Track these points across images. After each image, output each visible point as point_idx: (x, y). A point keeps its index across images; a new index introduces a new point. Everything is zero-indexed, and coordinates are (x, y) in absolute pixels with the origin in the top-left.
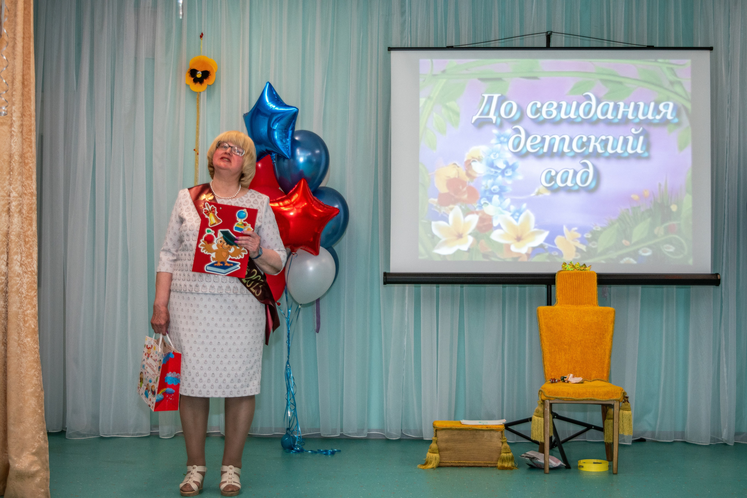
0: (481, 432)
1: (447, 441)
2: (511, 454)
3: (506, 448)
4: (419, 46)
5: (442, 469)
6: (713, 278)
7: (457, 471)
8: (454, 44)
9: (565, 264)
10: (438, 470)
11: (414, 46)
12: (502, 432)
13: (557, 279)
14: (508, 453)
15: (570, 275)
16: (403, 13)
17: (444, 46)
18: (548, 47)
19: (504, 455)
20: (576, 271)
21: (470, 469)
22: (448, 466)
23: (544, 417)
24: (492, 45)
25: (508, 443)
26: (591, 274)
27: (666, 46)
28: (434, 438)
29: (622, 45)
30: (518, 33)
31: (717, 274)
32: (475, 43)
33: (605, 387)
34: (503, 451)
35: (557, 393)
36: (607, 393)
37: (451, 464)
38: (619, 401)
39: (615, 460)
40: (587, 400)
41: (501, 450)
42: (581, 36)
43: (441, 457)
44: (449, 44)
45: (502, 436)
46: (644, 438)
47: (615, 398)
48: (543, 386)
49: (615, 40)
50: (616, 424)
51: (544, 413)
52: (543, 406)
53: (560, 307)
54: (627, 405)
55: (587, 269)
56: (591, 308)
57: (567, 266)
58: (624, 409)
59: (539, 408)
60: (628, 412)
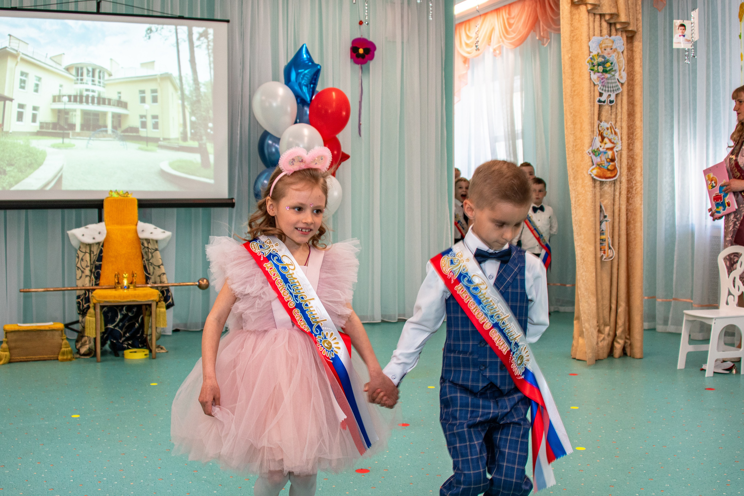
0: (45, 332)
1: (16, 341)
2: (70, 349)
3: (66, 344)
5: (12, 365)
6: (230, 202)
7: (25, 365)
8: (18, 6)
9: (111, 191)
10: (8, 365)
12: (62, 331)
13: (105, 204)
14: (68, 347)
15: (116, 201)
17: (10, 7)
18: (98, 13)
19: (64, 349)
20: (120, 197)
21: (36, 363)
22: (17, 362)
23: (96, 317)
24: (50, 8)
25: (67, 339)
26: (132, 200)
27: (193, 16)
28: (4, 339)
29: (159, 14)
31: (232, 199)
32: (37, 6)
33: (144, 290)
34: (63, 346)
35: (106, 297)
36: (146, 295)
37: (20, 360)
38: (155, 301)
39: (154, 348)
40: (130, 301)
41: (61, 345)
42: (126, 5)
43: (11, 355)
44: (13, 6)
45: (62, 334)
46: (179, 328)
47: (152, 299)
48: (95, 292)
49: (154, 10)
50: (154, 320)
51: (95, 314)
52: (95, 309)
53: (107, 227)
54: (163, 304)
55: (129, 195)
56: (133, 227)
57: (113, 193)
58: (160, 308)
59: (91, 310)
60: (163, 310)
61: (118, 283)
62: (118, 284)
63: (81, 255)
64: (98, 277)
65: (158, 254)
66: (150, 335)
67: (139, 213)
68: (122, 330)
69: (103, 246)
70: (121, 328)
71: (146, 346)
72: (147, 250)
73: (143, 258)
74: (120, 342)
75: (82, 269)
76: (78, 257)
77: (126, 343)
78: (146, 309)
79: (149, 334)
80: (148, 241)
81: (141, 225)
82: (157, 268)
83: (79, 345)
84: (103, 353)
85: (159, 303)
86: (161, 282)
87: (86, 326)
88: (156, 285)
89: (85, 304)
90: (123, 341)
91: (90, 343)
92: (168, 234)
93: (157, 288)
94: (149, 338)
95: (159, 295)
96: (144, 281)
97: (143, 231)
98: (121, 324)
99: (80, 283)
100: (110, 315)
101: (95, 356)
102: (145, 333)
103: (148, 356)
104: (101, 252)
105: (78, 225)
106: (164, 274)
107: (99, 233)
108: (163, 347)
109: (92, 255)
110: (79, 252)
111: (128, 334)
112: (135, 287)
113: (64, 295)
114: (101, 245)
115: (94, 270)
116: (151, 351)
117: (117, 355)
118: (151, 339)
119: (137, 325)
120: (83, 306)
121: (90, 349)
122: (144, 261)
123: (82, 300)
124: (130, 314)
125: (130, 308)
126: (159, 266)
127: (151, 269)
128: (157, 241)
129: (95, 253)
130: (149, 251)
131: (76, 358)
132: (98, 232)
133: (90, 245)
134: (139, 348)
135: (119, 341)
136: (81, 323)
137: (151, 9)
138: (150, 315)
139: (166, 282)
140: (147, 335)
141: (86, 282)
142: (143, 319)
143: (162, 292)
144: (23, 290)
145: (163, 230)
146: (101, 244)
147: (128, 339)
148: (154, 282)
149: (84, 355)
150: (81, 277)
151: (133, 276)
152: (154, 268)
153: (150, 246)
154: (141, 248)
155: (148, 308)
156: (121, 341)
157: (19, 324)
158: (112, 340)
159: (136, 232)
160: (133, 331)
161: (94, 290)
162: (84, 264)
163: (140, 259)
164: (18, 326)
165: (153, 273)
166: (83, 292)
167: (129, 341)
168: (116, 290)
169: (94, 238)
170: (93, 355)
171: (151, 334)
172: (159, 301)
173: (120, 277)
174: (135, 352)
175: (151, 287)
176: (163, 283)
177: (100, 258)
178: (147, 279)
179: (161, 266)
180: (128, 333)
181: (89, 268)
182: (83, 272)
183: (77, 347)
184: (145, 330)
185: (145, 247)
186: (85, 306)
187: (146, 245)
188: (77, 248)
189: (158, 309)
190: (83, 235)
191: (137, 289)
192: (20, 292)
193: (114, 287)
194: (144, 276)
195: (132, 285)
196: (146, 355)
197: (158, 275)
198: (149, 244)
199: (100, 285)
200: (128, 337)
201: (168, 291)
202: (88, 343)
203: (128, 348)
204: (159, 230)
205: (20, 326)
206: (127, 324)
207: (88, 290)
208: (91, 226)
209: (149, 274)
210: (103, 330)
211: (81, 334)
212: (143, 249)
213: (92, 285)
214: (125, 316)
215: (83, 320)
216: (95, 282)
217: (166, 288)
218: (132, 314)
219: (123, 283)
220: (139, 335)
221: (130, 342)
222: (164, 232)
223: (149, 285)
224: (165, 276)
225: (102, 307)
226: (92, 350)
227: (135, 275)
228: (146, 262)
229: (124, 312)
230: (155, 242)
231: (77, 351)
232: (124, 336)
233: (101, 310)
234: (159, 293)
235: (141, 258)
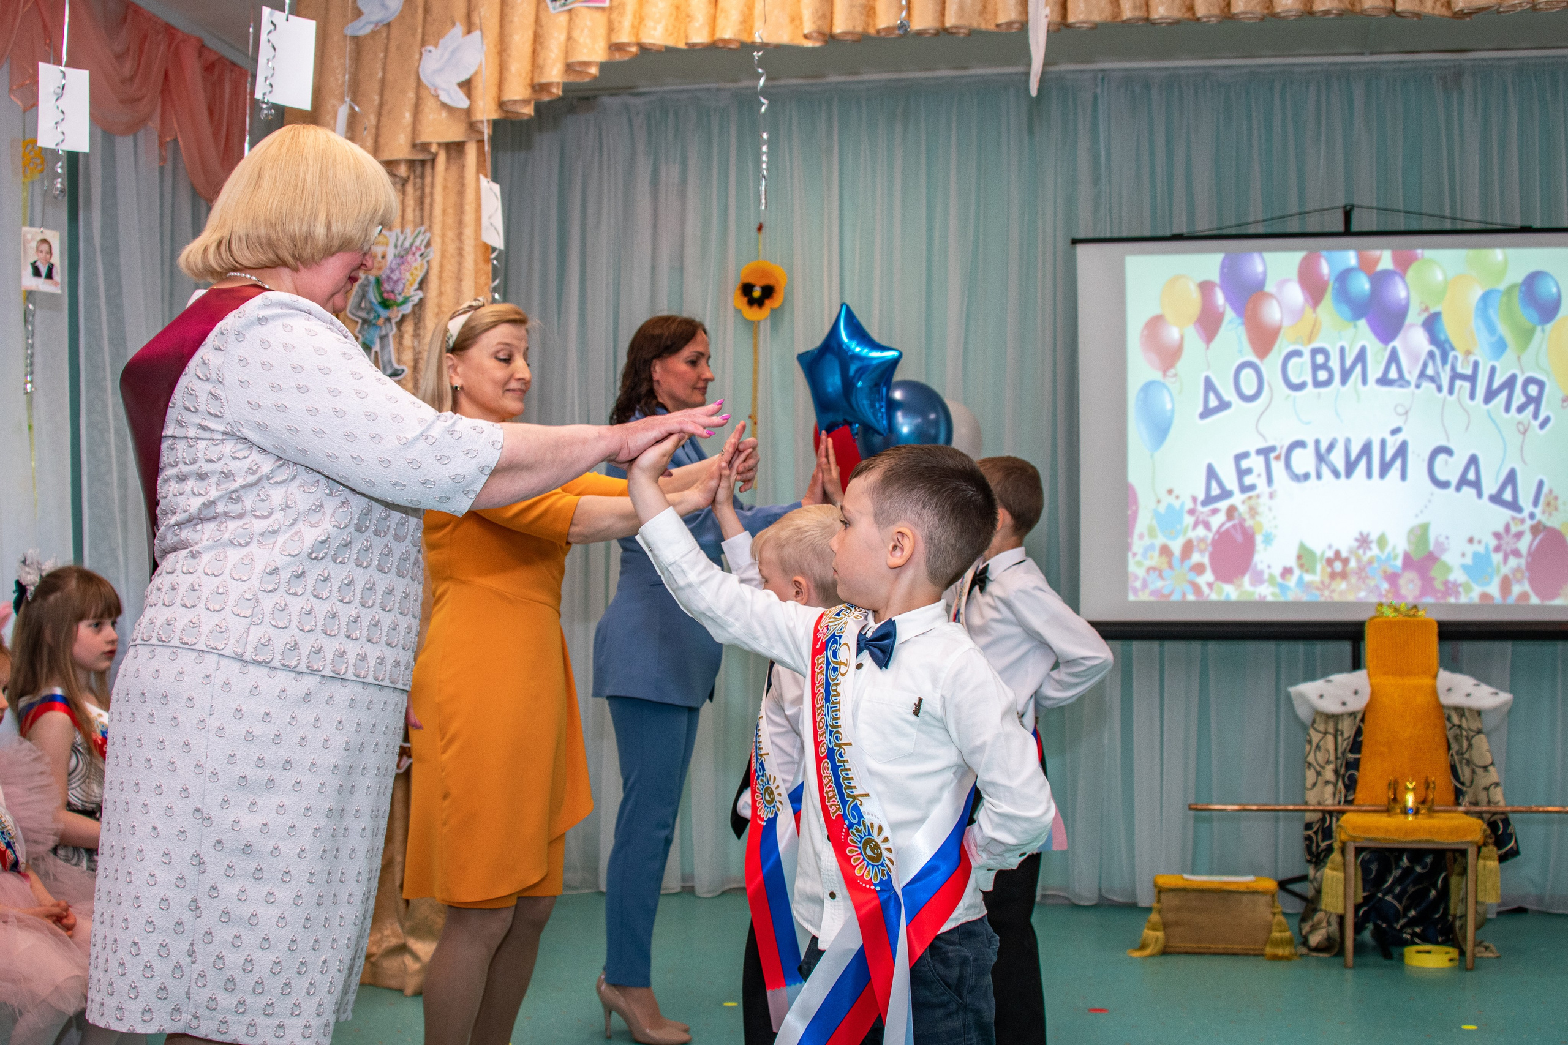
0: (1237, 896)
1: (1177, 909)
2: (1288, 934)
3: (1279, 924)
4: (1124, 235)
5: (1169, 958)
7: (1195, 961)
8: (1184, 230)
9: (1381, 604)
10: (1161, 959)
11: (1116, 235)
12: (1273, 896)
13: (1369, 633)
14: (1284, 931)
15: (1390, 624)
16: (1096, 180)
17: (1168, 234)
18: (1347, 232)
19: (1276, 935)
20: (1400, 618)
21: (1218, 958)
22: (1179, 953)
23: (1345, 871)
24: (1251, 230)
25: (1285, 914)
26: (1425, 624)
27: (1554, 225)
28: (1155, 905)
29: (1476, 226)
30: (1294, 208)
32: (1221, 228)
33: (1452, 818)
34: (1274, 928)
35: (1368, 830)
36: (1455, 830)
37: (1185, 950)
38: (1476, 843)
39: (1469, 947)
40: (1419, 842)
41: (1271, 926)
42: (1405, 212)
43: (1167, 936)
44: (1176, 231)
45: (1273, 902)
46: (1525, 906)
47: (1469, 838)
48: (1344, 818)
49: (1465, 217)
50: (1471, 884)
51: (1344, 865)
52: (1343, 851)
53: (1374, 681)
54: (1492, 850)
55: (1420, 613)
56: (1427, 681)
57: (1385, 608)
58: (1485, 858)
59: (1336, 856)
60: (1493, 864)
61: (1395, 800)
62: (1393, 806)
63: (1316, 737)
64: (1351, 785)
65: (1481, 742)
66: (1461, 917)
67: (1441, 651)
68: (1400, 903)
69: (1362, 720)
70: (1399, 898)
71: (1452, 940)
72: (1458, 732)
73: (1449, 748)
74: (1395, 929)
75: (1318, 768)
76: (1310, 742)
77: (1409, 931)
78: (1455, 860)
79: (1458, 914)
80: (1460, 711)
81: (1445, 677)
82: (1479, 771)
83: (1306, 928)
84: (1359, 948)
85: (1484, 849)
86: (1489, 802)
87: (1325, 889)
88: (1477, 809)
89: (1323, 841)
90: (1403, 927)
91: (1329, 924)
92: (1505, 697)
93: (1480, 815)
94: (1458, 923)
95: (1485, 831)
96: (1452, 797)
97: (1449, 690)
98: (1397, 890)
99: (1312, 797)
100: (1374, 867)
101: (1341, 952)
102: (1452, 912)
103: (1457, 963)
104: (1359, 732)
105: (1310, 676)
106: (1497, 784)
107: (1356, 693)
108: (1492, 946)
109: (1340, 739)
110: (1311, 731)
111: (1413, 913)
112: (1431, 811)
113: (1277, 820)
114: (1361, 718)
115: (1342, 771)
116: (1462, 953)
117: (1388, 955)
118: (1464, 927)
119: (1433, 892)
120: (1318, 846)
121: (1329, 938)
122: (1452, 755)
123: (1316, 833)
124: (1418, 869)
125: (1417, 855)
126: (1485, 768)
127: (1465, 773)
128: (1479, 713)
129: (1346, 735)
130: (1461, 735)
131: (1301, 956)
132: (1352, 691)
133: (1335, 718)
134: (1437, 943)
135: (1395, 925)
136: (1311, 882)
137: (1459, 216)
138: (1464, 872)
139: (1502, 803)
140: (1455, 917)
141: (1326, 796)
142: (1446, 881)
143: (1493, 825)
144: (1194, 807)
145: (1493, 690)
146: (1359, 717)
147: (1412, 923)
148: (1474, 801)
149: (1318, 949)
150: (1314, 785)
151: (1427, 788)
152: (1473, 772)
153: (1464, 724)
154: (1444, 727)
155: (1460, 859)
156: (1398, 927)
157: (1186, 876)
158: (1379, 922)
159: (1434, 692)
160: (1424, 905)
161: (1343, 812)
162: (1321, 757)
163: (1442, 751)
164: (1183, 879)
165: (1472, 782)
166: (1319, 815)
167: (1417, 926)
168: (1389, 816)
169: (1344, 704)
170: (1336, 950)
171: (1464, 916)
172: (1485, 844)
173: (1400, 788)
174: (1429, 952)
175: (1467, 813)
176: (1496, 803)
177: (1356, 746)
178: (1458, 794)
179: (1491, 768)
180: (1415, 909)
181: (1331, 767)
182: (1318, 774)
183: (1304, 932)
184: (1452, 905)
185: (1454, 725)
186: (1323, 845)
187: (1455, 720)
188: (1308, 722)
189: (1481, 862)
190: (1321, 696)
191: (1436, 814)
192: (1191, 809)
193: (1384, 808)
194: (1452, 788)
195: (1425, 806)
196: (1451, 960)
197: (1483, 786)
198: (1464, 719)
199: (1356, 802)
200: (1414, 917)
201: (1506, 822)
202: (1324, 924)
203: (1413, 943)
204: (1485, 690)
205: (1187, 880)
206: (1411, 890)
207: (1331, 813)
208: (1337, 678)
209: (1463, 784)
210: (1360, 900)
211: (1311, 905)
212: (1450, 729)
213: (1339, 803)
214: (1407, 872)
215: (1318, 875)
216: (1346, 796)
217: (1503, 817)
218: (1423, 868)
219: (1404, 802)
220: (1437, 916)
221: (1418, 930)
222: (1496, 694)
223: (1461, 809)
224: (1499, 790)
225: (1359, 851)
226: (1335, 940)
227: (1432, 785)
228: (1456, 757)
229: (1405, 862)
230: (1476, 715)
231: (1302, 940)
232: (1405, 915)
233: (1357, 856)
234: (1485, 826)
235: (1446, 747)
